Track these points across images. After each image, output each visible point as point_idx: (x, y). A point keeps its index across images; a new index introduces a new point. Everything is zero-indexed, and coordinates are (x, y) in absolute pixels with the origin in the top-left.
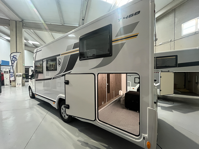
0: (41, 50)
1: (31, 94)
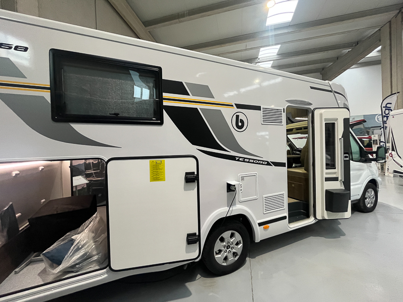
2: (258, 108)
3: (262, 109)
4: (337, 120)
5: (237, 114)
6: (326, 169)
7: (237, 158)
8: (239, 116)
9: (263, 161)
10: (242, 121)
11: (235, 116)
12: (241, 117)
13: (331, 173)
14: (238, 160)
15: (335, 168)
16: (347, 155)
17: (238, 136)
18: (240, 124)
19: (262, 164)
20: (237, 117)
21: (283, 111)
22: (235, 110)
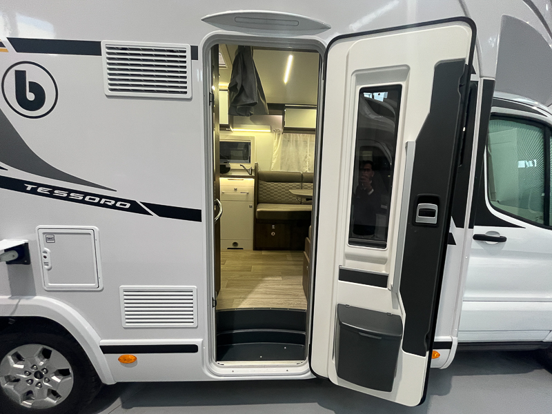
2: (92, 48)
3: (104, 50)
4: (404, 71)
5: (20, 68)
6: (350, 242)
7: (29, 187)
8: (24, 72)
9: (117, 200)
10: (37, 88)
11: (12, 75)
12: (33, 75)
13: (366, 258)
14: (34, 191)
15: (384, 246)
16: (434, 207)
17: (28, 129)
18: (31, 96)
19: (114, 207)
20: (20, 76)
21: (188, 54)
22: (13, 56)
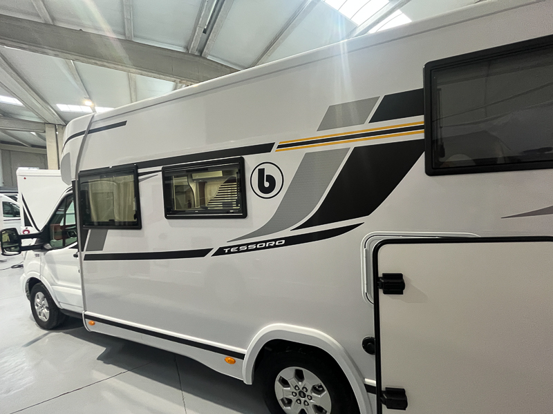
0: (124, 123)
1: (45, 311)
